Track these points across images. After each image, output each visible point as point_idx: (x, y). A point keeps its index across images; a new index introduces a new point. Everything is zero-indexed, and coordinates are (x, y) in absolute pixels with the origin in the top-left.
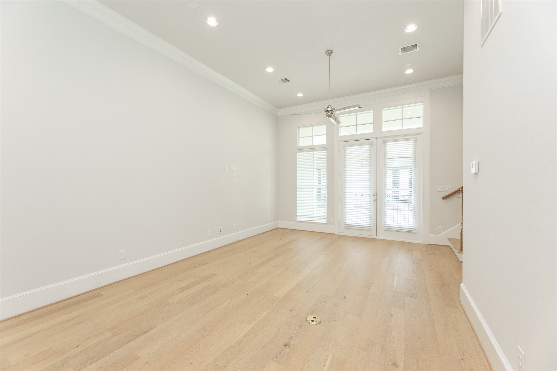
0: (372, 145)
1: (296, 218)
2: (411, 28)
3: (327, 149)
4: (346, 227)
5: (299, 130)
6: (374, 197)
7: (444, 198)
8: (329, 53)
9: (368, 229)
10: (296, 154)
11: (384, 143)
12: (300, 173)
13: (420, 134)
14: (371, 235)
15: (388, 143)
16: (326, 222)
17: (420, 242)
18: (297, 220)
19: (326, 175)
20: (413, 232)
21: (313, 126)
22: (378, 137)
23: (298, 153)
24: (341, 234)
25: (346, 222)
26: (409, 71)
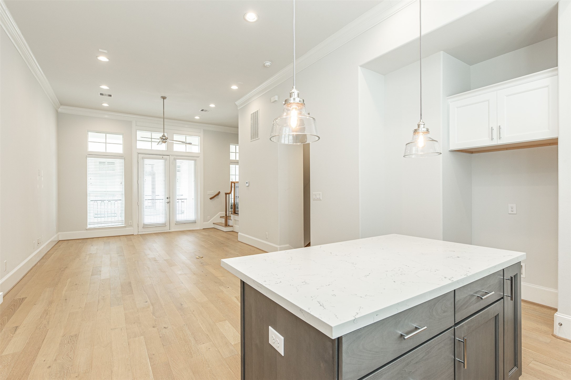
0: (166, 160)
1: (87, 226)
2: (212, 106)
3: (125, 159)
4: (144, 227)
5: (88, 134)
6: (168, 200)
7: (211, 199)
8: (164, 98)
9: (164, 225)
10: (87, 159)
11: (175, 159)
12: (91, 179)
13: (198, 157)
14: (166, 229)
15: (177, 160)
16: (124, 226)
17: (198, 228)
18: (88, 228)
19: (124, 182)
20: (194, 222)
21: (106, 133)
22: (171, 155)
23: (88, 158)
24: (139, 233)
25: (145, 222)
26: (197, 118)
